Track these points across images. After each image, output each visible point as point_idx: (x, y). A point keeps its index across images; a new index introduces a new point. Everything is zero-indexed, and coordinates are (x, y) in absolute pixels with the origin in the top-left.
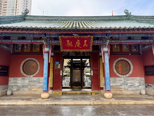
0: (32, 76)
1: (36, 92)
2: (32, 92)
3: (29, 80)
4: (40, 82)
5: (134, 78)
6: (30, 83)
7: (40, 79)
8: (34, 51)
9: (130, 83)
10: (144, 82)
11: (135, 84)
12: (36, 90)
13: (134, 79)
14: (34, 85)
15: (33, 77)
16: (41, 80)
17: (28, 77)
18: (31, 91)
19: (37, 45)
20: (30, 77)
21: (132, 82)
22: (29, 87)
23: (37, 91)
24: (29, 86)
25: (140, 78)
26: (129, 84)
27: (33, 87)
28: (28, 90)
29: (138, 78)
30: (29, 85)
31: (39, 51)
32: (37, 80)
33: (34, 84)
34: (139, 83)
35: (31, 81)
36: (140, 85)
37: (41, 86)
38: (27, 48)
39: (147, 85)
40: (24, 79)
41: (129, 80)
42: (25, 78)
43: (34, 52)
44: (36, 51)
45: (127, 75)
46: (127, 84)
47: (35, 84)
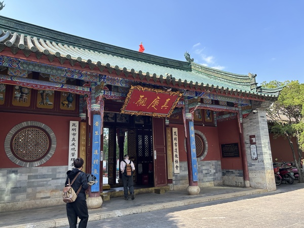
0: (37, 164)
1: (47, 201)
2: (38, 202)
3: (28, 174)
4: (57, 177)
5: (210, 161)
6: (33, 180)
7: (58, 171)
8: (39, 105)
9: (206, 170)
10: (220, 167)
11: (211, 171)
12: (48, 195)
13: (209, 163)
14: (43, 186)
15: (41, 166)
16: (60, 172)
17: (28, 166)
18: (35, 198)
19: (47, 94)
20: (32, 166)
21: (208, 168)
22: (29, 190)
23: (49, 197)
24: (29, 187)
25: (216, 161)
26: (205, 172)
27: (39, 189)
28: (27, 198)
29: (214, 162)
30: (30, 185)
31: (52, 107)
32: (51, 173)
33: (41, 181)
34: (216, 169)
35: (36, 177)
36: (216, 172)
37: (60, 184)
38: (20, 97)
39: (225, 171)
40: (17, 171)
41: (204, 166)
42: (19, 170)
43: (41, 109)
44: (45, 107)
45: (202, 158)
46: (202, 172)
47: (45, 182)
